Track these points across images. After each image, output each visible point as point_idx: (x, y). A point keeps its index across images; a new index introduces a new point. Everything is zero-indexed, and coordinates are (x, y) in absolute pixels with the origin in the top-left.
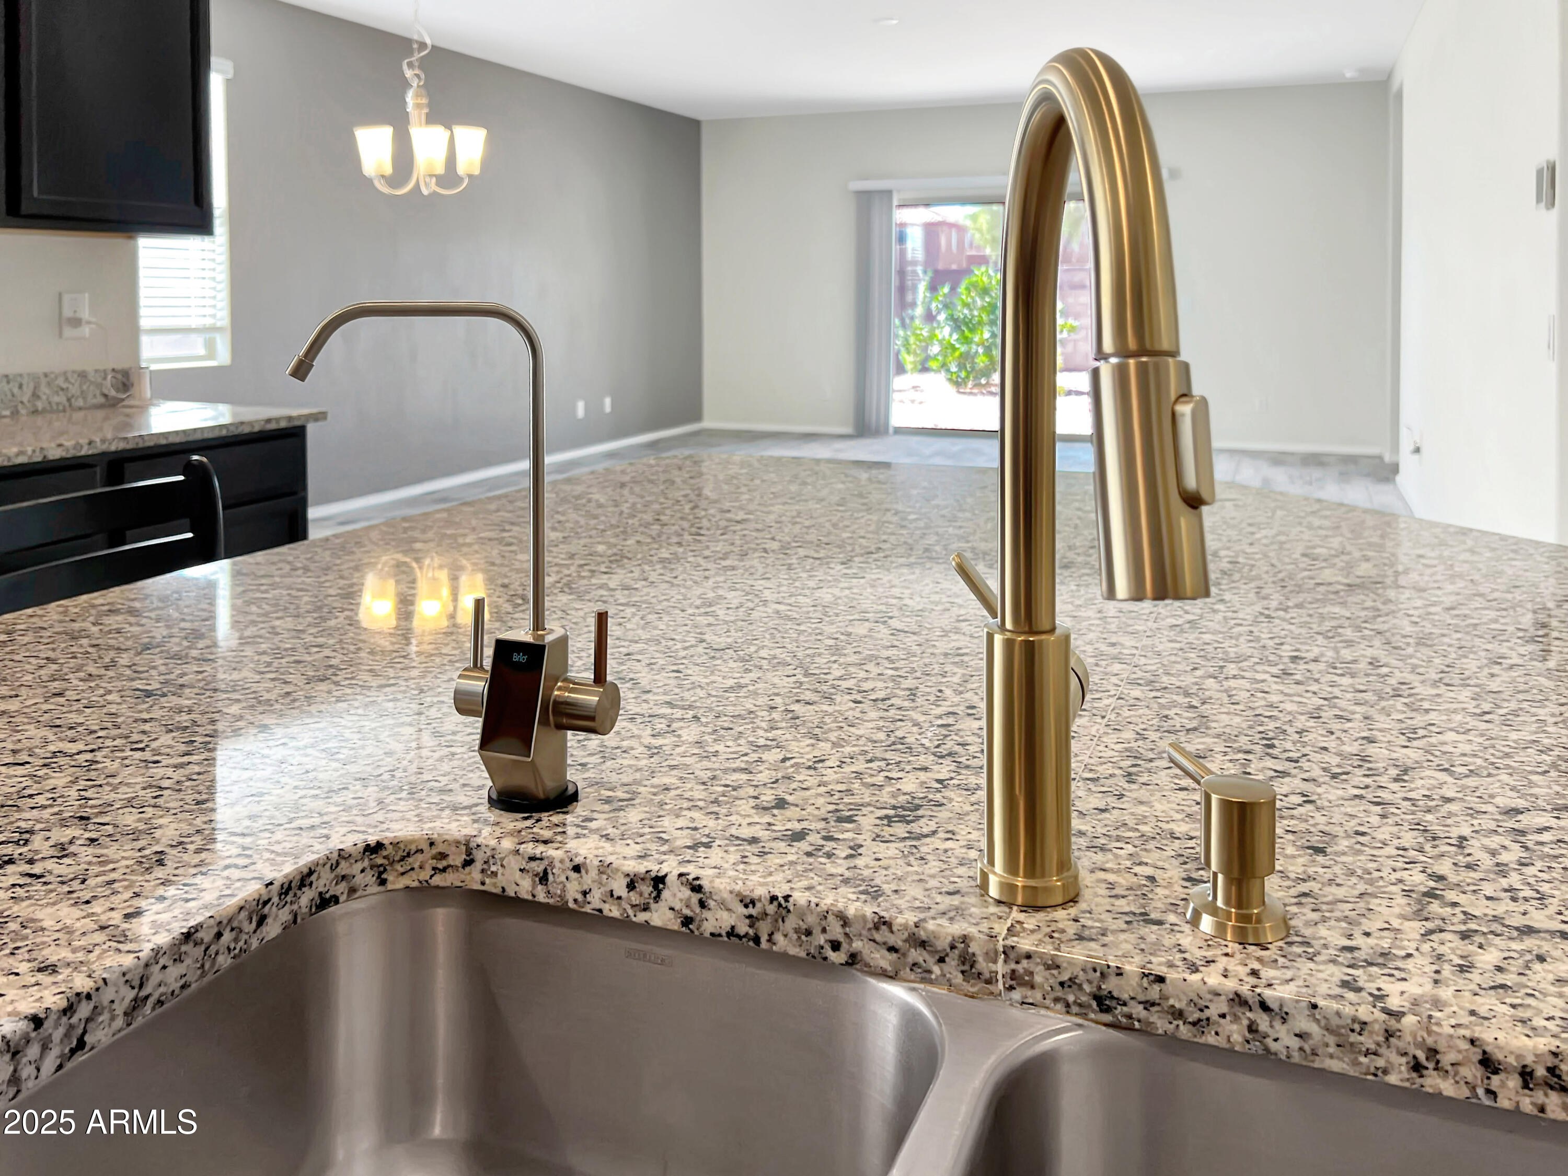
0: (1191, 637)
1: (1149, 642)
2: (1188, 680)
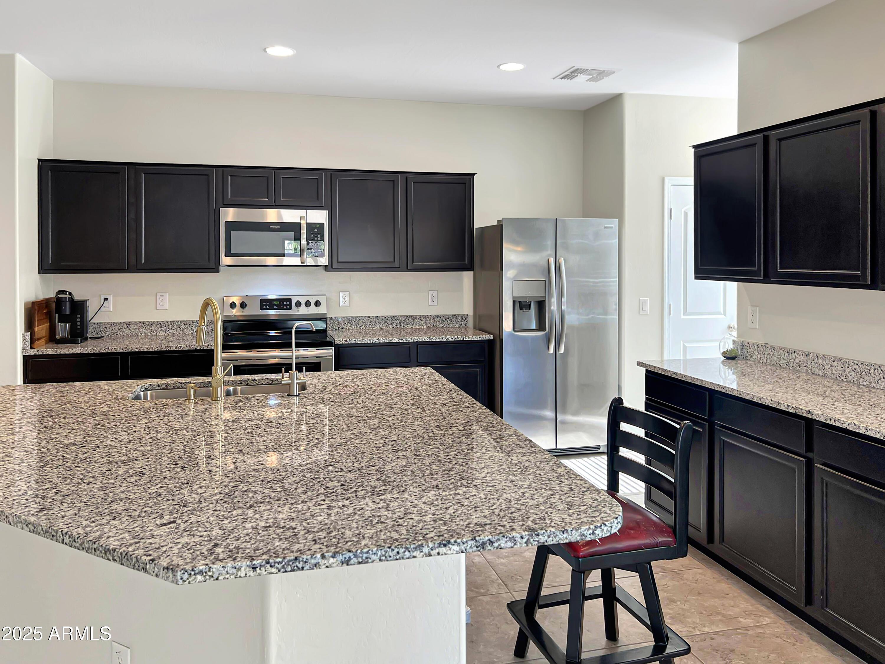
0: (195, 433)
1: (206, 430)
2: (196, 423)
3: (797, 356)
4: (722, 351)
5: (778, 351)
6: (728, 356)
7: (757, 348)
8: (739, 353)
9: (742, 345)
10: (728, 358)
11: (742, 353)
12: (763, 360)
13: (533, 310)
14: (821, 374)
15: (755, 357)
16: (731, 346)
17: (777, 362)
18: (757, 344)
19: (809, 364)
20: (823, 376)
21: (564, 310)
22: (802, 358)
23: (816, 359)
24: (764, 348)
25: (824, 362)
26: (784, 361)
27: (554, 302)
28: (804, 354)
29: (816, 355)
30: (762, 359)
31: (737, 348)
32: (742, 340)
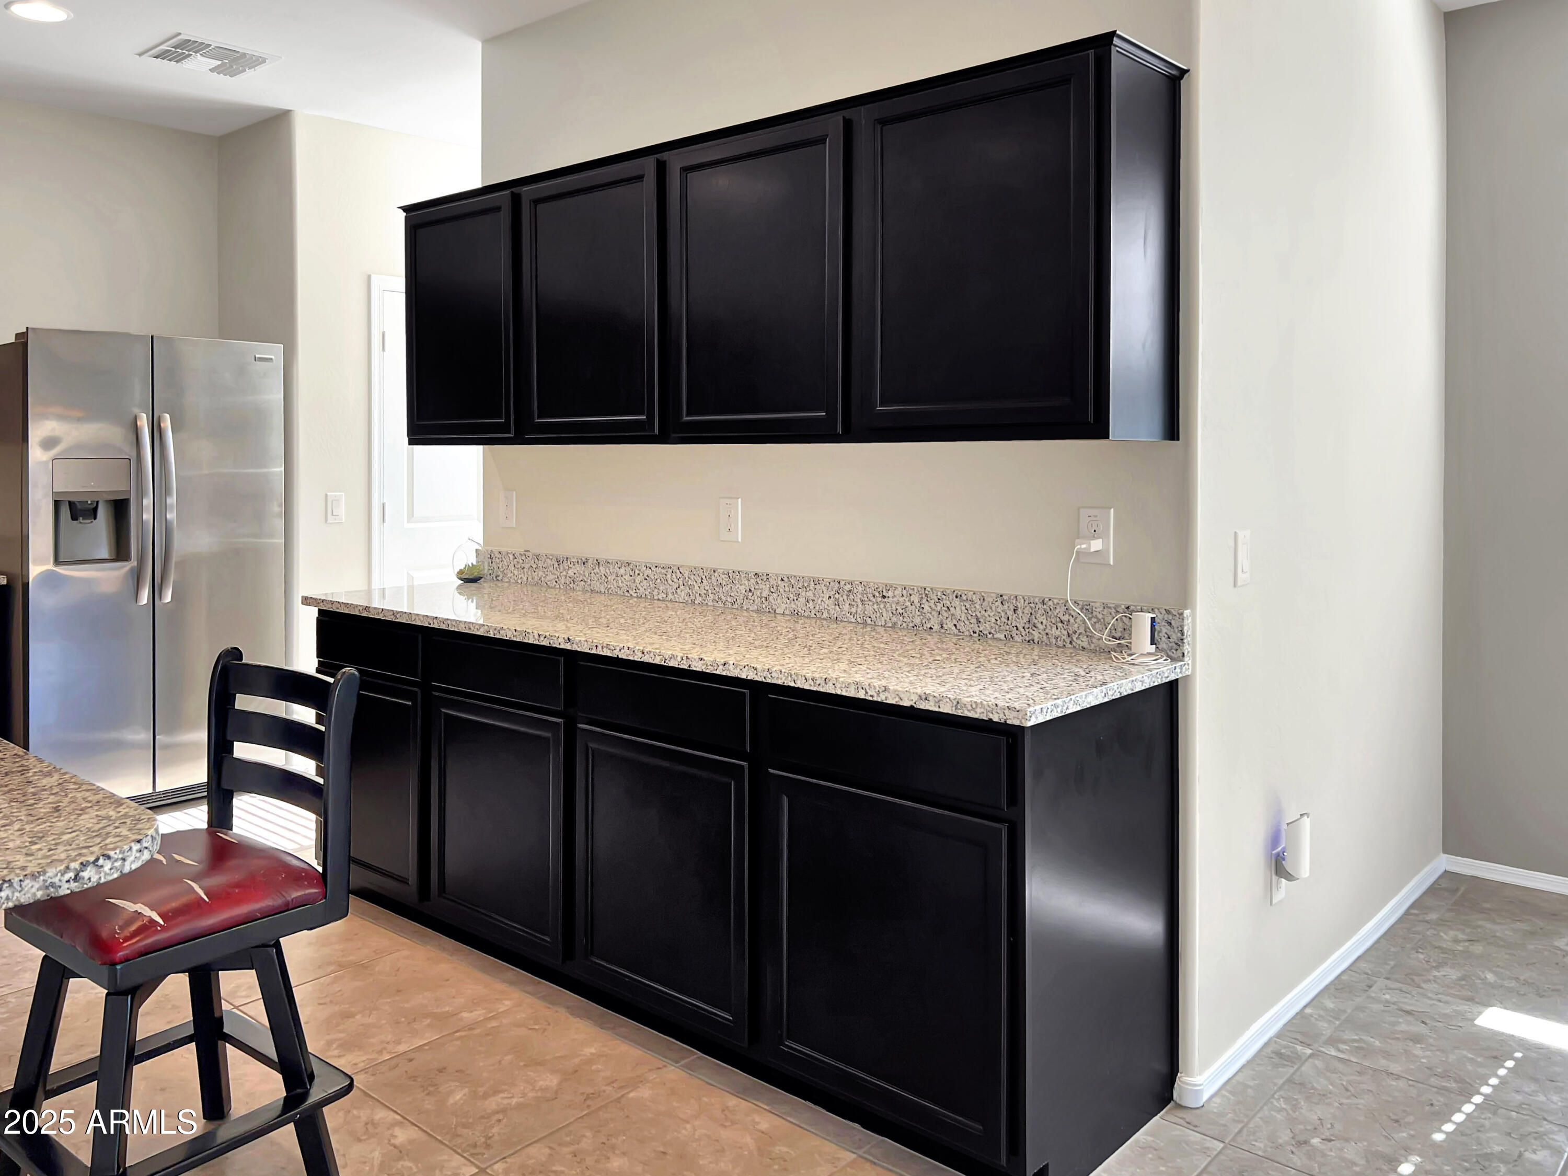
3: (570, 566)
4: (457, 570)
5: (543, 561)
6: (467, 577)
7: (514, 559)
8: (486, 571)
9: (491, 558)
10: (467, 581)
11: (490, 571)
12: (521, 578)
13: (102, 522)
14: (603, 591)
15: (510, 575)
16: (472, 560)
17: (543, 579)
18: (514, 553)
19: (587, 576)
20: (606, 592)
21: (171, 523)
22: (578, 569)
23: (597, 566)
24: (524, 558)
25: (608, 571)
26: (553, 577)
27: (148, 506)
28: (580, 561)
29: (597, 560)
30: (520, 576)
31: (483, 562)
32: (490, 548)
